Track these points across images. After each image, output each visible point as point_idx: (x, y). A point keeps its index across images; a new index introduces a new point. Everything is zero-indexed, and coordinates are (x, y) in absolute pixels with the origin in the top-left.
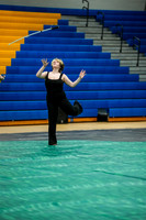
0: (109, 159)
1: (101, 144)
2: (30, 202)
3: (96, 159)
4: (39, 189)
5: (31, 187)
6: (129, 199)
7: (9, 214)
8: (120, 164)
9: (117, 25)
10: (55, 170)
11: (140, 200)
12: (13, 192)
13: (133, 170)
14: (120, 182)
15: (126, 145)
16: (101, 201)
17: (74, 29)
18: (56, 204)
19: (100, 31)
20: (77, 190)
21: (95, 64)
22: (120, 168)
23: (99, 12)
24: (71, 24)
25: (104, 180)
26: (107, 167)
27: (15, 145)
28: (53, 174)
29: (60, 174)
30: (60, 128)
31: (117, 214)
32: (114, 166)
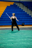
0: (24, 34)
1: (23, 31)
2: (7, 43)
3: (22, 34)
4: (9, 40)
5: (7, 40)
6: (29, 43)
7: (3, 46)
8: (27, 35)
9: (26, 5)
10: (13, 36)
11: (31, 43)
12: (4, 41)
13: (30, 36)
14: (27, 39)
15: (28, 31)
16: (23, 43)
17: (17, 5)
18: (13, 44)
19: (23, 6)
20: (17, 41)
21: (21, 13)
22: (27, 36)
23: (22, 2)
24: (16, 4)
25: (23, 39)
26: (24, 36)
27: (4, 31)
28: (12, 37)
29: (14, 37)
30: (14, 27)
31: (26, 46)
32: (26, 35)
